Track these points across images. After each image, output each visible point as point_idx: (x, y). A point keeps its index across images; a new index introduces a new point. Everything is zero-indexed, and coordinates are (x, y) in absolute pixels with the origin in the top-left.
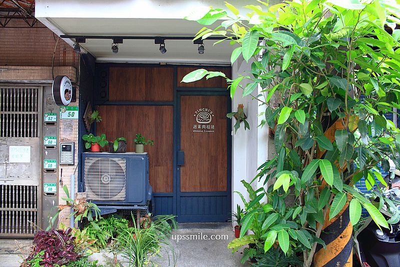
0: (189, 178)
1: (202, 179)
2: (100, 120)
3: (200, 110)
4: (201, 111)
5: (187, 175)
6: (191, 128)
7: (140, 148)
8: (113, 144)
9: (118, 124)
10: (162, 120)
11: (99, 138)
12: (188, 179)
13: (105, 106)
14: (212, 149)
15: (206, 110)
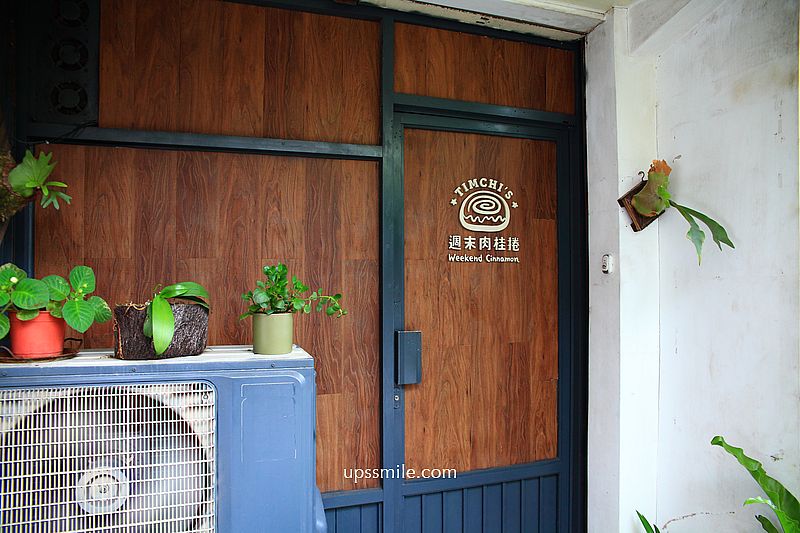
0: (435, 427)
1: (481, 427)
2: (61, 201)
3: (473, 183)
4: (475, 189)
5: (426, 418)
6: (440, 249)
7: (279, 327)
8: (146, 315)
9: (144, 224)
10: (336, 214)
11: (56, 286)
12: (430, 430)
13: (81, 149)
14: (513, 322)
15: (493, 184)
